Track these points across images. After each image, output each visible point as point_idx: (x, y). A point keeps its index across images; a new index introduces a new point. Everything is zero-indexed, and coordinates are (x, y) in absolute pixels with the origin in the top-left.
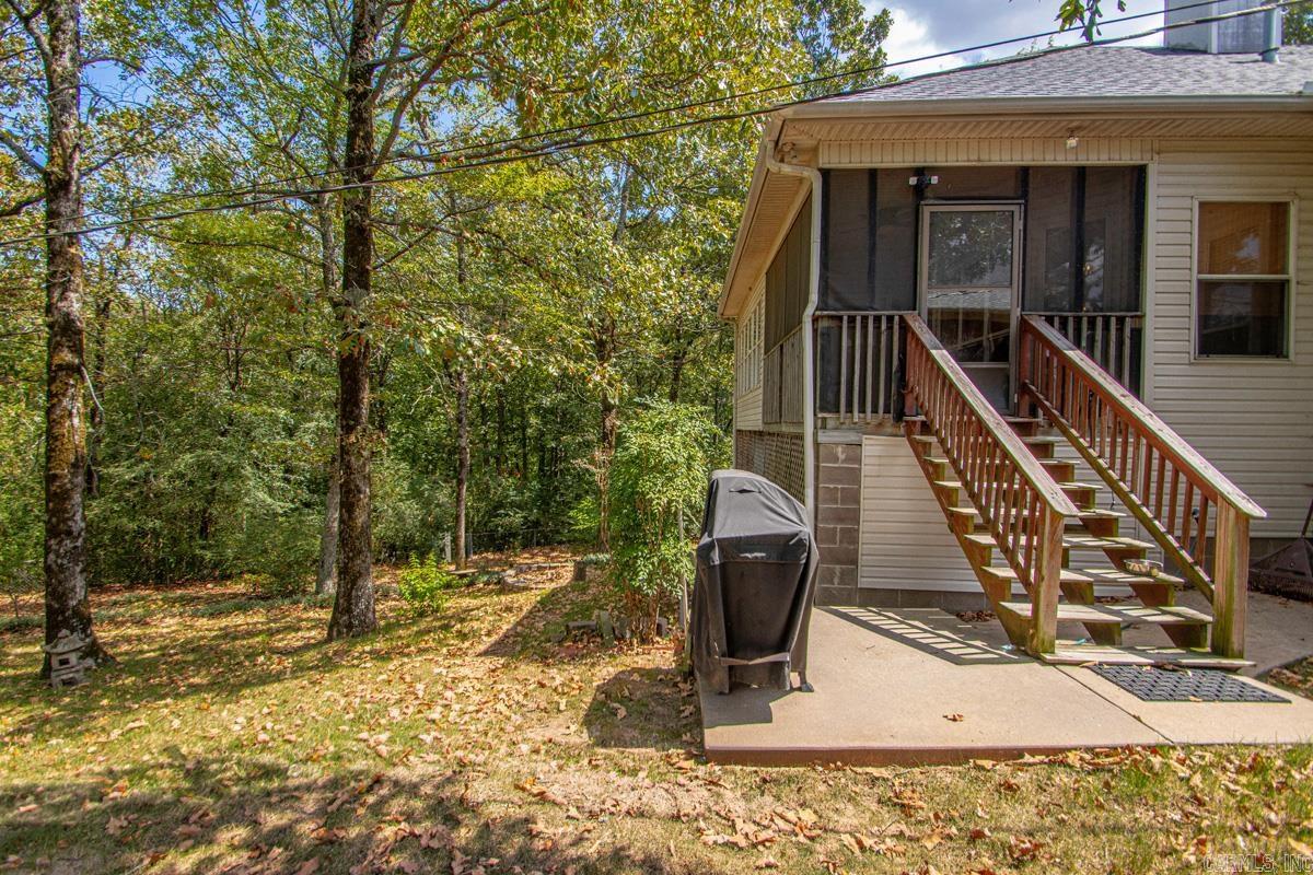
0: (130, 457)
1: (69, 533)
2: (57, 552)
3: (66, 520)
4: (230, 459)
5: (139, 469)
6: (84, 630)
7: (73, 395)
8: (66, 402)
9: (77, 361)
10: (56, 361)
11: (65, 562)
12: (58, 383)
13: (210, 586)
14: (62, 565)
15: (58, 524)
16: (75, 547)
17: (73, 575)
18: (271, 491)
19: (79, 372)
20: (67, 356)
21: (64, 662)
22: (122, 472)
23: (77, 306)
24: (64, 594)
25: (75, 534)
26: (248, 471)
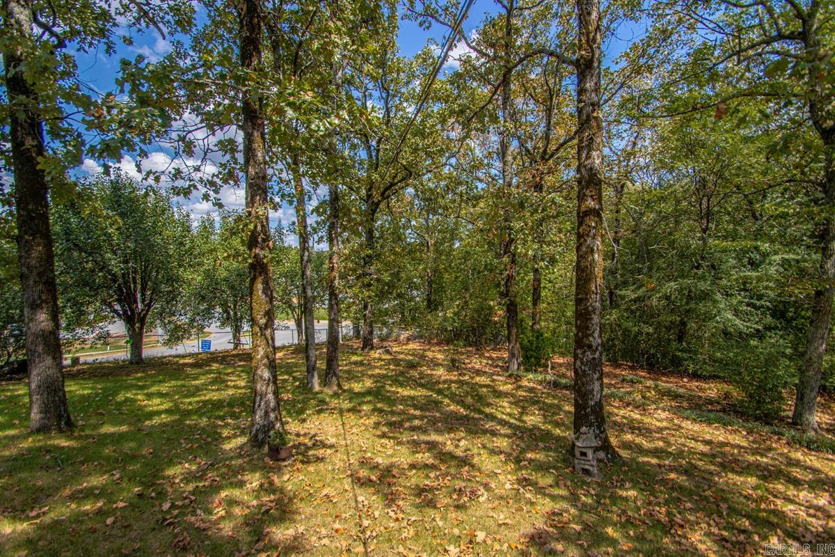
0: (634, 284)
1: (590, 347)
2: (582, 360)
3: (587, 336)
4: (704, 286)
5: (640, 292)
6: (599, 427)
7: (595, 235)
8: (589, 241)
9: (597, 207)
10: (583, 208)
11: (587, 369)
12: (584, 227)
13: (685, 380)
14: (585, 371)
15: (583, 338)
16: (594, 359)
17: (592, 380)
18: (736, 313)
19: (599, 215)
20: (591, 203)
21: (584, 454)
22: (629, 293)
23: (597, 162)
24: (585, 393)
25: (594, 348)
26: (718, 297)
